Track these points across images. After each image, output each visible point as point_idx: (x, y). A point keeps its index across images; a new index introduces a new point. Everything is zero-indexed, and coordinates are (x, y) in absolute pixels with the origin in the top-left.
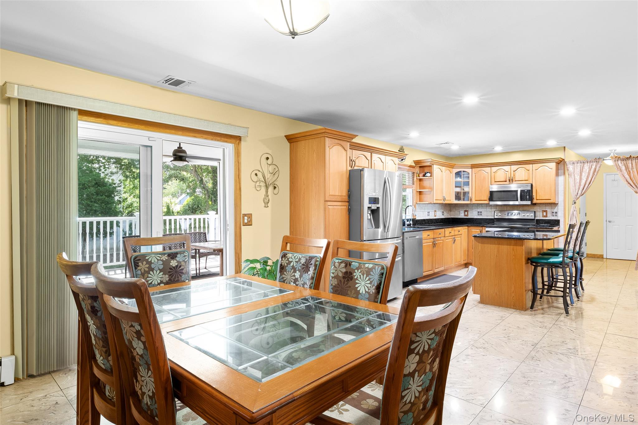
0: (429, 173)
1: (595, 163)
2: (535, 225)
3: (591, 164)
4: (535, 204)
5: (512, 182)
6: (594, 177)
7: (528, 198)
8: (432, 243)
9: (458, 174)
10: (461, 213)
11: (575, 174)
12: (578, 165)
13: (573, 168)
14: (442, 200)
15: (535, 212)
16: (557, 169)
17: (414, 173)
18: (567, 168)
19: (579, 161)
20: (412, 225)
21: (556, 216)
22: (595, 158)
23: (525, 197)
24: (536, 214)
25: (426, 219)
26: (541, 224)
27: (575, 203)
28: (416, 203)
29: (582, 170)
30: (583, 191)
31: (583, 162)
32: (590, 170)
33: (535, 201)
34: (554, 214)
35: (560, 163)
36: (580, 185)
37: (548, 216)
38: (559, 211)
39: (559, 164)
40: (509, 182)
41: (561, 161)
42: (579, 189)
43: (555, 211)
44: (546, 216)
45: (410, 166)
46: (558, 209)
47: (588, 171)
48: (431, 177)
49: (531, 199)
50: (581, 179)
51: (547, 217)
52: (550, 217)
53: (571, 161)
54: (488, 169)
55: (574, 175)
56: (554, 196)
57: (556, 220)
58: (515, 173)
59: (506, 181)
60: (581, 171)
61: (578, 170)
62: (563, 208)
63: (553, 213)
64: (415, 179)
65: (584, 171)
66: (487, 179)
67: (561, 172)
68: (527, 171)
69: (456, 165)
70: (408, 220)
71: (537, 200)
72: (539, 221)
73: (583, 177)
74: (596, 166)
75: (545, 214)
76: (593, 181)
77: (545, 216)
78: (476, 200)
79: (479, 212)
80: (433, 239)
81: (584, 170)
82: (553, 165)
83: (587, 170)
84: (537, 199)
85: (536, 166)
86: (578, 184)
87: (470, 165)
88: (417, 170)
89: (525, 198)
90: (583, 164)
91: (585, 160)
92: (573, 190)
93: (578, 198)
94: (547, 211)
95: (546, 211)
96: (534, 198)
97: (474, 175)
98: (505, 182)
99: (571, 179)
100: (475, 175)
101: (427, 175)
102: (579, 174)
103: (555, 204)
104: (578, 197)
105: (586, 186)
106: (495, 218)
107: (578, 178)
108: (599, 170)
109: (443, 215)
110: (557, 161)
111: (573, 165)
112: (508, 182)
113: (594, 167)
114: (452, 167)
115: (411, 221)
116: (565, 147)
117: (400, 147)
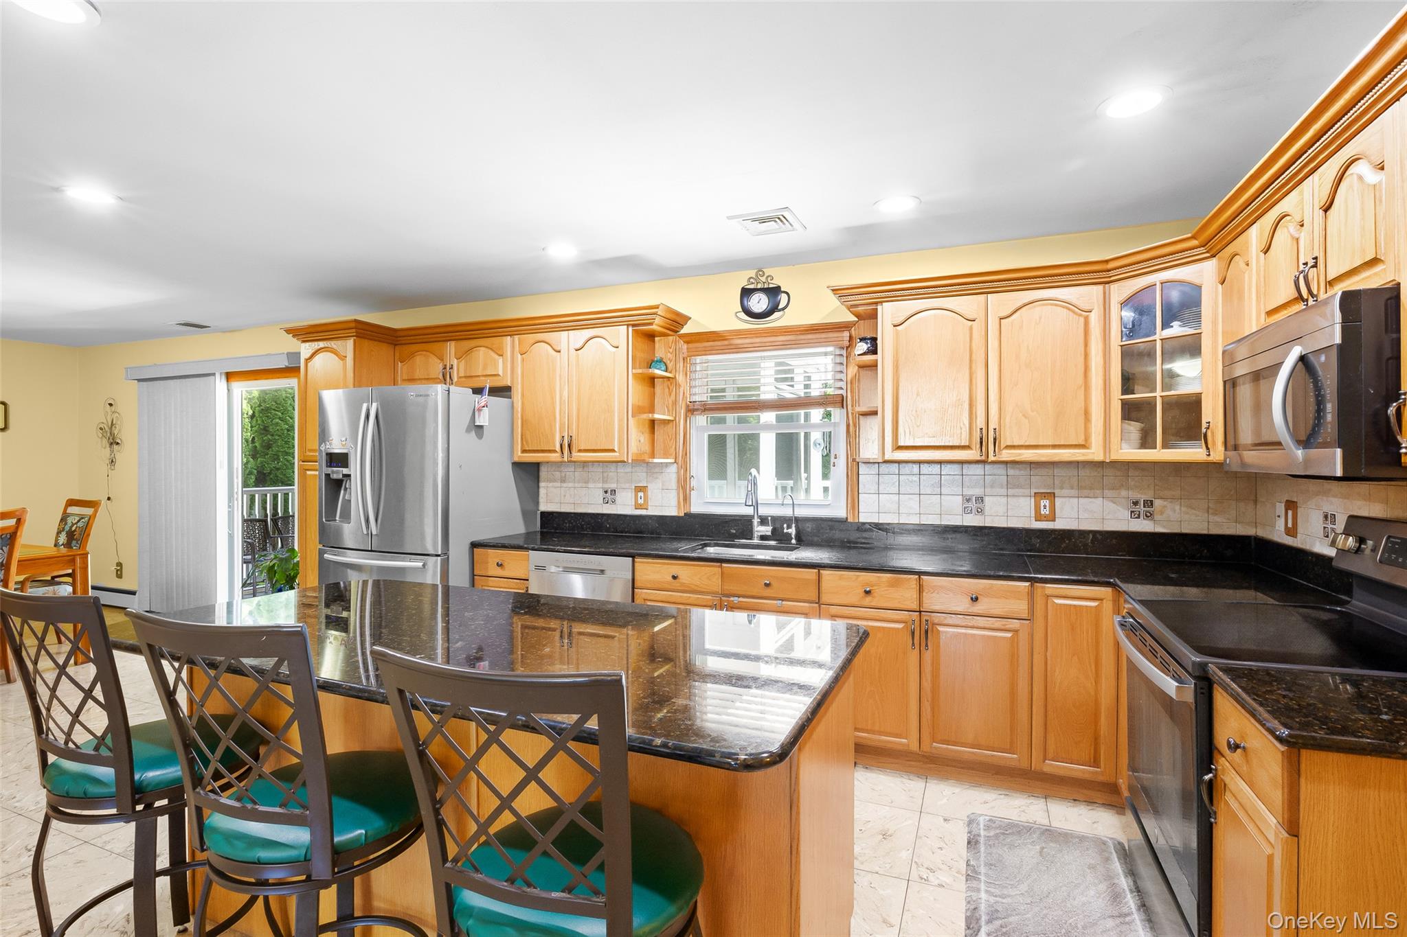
28: (855, 462)
45: (815, 329)
54: (1249, 241)
58: (1327, 221)
59: (1299, 299)
66: (1247, 302)
68: (1376, 177)
69: (1110, 265)
80: (719, 596)
87: (1195, 243)
97: (1219, 291)
98: (1294, 308)
100: (1223, 291)
112: (1302, 306)
115: (794, 525)
117: (752, 273)
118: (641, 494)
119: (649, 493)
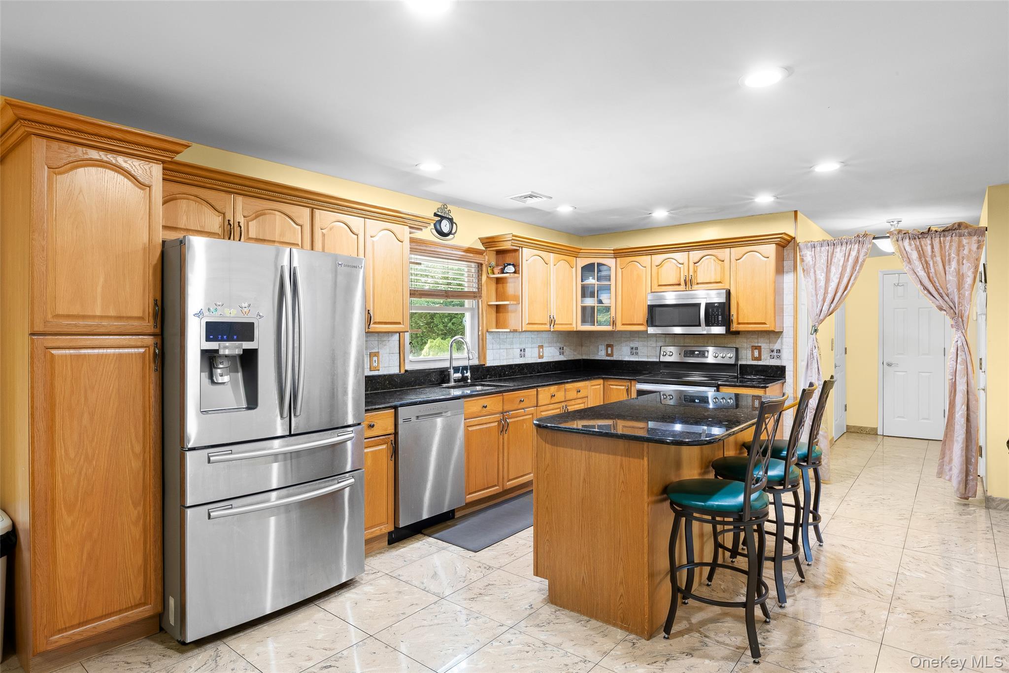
0: (512, 265)
1: (856, 246)
2: (737, 377)
3: (849, 247)
4: (737, 333)
5: (690, 287)
6: (855, 274)
7: (720, 319)
8: (496, 424)
9: (588, 269)
10: (600, 350)
11: (816, 269)
12: (822, 250)
13: (812, 257)
14: (546, 324)
15: (737, 350)
16: (780, 260)
17: (480, 265)
18: (800, 256)
19: (824, 241)
20: (469, 381)
21: (779, 357)
22: (856, 236)
23: (715, 318)
24: (740, 352)
25: (516, 365)
26: (749, 375)
27: (816, 331)
28: (487, 331)
29: (831, 260)
30: (833, 306)
31: (832, 244)
32: (846, 260)
33: (735, 327)
34: (775, 354)
35: (785, 244)
36: (826, 293)
37: (762, 357)
38: (784, 347)
39: (784, 247)
40: (686, 285)
41: (789, 242)
42: (824, 300)
43: (776, 346)
44: (759, 359)
45: (469, 250)
46: (782, 343)
47: (841, 263)
48: (516, 275)
49: (727, 322)
50: (827, 280)
51: (761, 360)
52: (767, 361)
53: (809, 242)
54: (645, 260)
55: (815, 272)
56: (773, 315)
57: (777, 367)
58: (697, 266)
59: (679, 285)
60: (828, 263)
61: (822, 261)
62: (791, 340)
63: (772, 351)
64: (484, 278)
65: (834, 262)
66: (644, 279)
67: (788, 264)
68: (720, 262)
69: (581, 251)
70: (456, 370)
71: (739, 324)
72: (745, 369)
73: (832, 274)
74: (858, 250)
75: (756, 354)
76: (853, 284)
77: (756, 358)
78: (623, 324)
79: (632, 348)
80: (502, 413)
81: (835, 260)
82: (770, 249)
83: (840, 260)
84: (740, 322)
85: (737, 251)
86: (822, 291)
87: (613, 252)
88: (489, 258)
89: (715, 320)
90: (833, 247)
91: (837, 240)
92: (813, 302)
93: (822, 320)
94: (760, 346)
95: (759, 348)
96: (732, 320)
97: (619, 271)
98: (677, 287)
99: (809, 279)
100: (622, 271)
101: (506, 270)
102: (825, 270)
103: (775, 334)
104: (821, 317)
105: (839, 294)
106: (661, 360)
107: (822, 277)
108: (864, 261)
109: (562, 353)
110: (779, 239)
111: (813, 249)
112: (682, 287)
113: (854, 254)
114: (575, 253)
115: (469, 371)
116: (796, 212)
117: (439, 205)
118: (375, 358)
119: (380, 357)
